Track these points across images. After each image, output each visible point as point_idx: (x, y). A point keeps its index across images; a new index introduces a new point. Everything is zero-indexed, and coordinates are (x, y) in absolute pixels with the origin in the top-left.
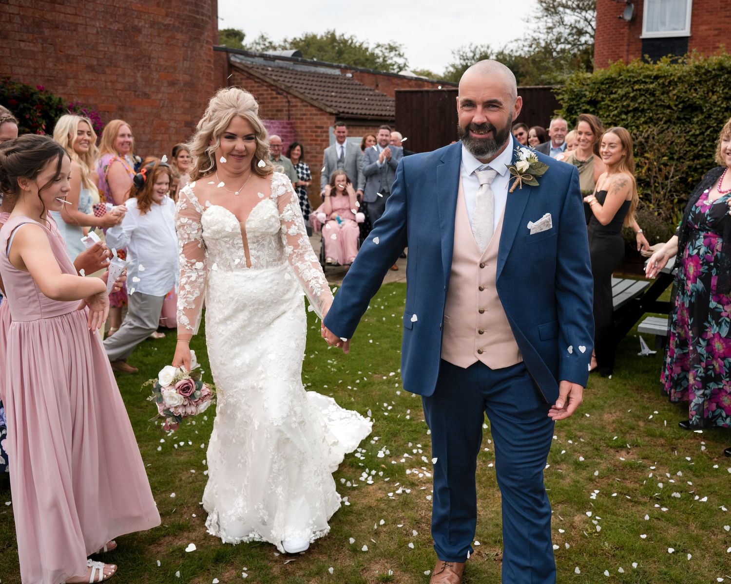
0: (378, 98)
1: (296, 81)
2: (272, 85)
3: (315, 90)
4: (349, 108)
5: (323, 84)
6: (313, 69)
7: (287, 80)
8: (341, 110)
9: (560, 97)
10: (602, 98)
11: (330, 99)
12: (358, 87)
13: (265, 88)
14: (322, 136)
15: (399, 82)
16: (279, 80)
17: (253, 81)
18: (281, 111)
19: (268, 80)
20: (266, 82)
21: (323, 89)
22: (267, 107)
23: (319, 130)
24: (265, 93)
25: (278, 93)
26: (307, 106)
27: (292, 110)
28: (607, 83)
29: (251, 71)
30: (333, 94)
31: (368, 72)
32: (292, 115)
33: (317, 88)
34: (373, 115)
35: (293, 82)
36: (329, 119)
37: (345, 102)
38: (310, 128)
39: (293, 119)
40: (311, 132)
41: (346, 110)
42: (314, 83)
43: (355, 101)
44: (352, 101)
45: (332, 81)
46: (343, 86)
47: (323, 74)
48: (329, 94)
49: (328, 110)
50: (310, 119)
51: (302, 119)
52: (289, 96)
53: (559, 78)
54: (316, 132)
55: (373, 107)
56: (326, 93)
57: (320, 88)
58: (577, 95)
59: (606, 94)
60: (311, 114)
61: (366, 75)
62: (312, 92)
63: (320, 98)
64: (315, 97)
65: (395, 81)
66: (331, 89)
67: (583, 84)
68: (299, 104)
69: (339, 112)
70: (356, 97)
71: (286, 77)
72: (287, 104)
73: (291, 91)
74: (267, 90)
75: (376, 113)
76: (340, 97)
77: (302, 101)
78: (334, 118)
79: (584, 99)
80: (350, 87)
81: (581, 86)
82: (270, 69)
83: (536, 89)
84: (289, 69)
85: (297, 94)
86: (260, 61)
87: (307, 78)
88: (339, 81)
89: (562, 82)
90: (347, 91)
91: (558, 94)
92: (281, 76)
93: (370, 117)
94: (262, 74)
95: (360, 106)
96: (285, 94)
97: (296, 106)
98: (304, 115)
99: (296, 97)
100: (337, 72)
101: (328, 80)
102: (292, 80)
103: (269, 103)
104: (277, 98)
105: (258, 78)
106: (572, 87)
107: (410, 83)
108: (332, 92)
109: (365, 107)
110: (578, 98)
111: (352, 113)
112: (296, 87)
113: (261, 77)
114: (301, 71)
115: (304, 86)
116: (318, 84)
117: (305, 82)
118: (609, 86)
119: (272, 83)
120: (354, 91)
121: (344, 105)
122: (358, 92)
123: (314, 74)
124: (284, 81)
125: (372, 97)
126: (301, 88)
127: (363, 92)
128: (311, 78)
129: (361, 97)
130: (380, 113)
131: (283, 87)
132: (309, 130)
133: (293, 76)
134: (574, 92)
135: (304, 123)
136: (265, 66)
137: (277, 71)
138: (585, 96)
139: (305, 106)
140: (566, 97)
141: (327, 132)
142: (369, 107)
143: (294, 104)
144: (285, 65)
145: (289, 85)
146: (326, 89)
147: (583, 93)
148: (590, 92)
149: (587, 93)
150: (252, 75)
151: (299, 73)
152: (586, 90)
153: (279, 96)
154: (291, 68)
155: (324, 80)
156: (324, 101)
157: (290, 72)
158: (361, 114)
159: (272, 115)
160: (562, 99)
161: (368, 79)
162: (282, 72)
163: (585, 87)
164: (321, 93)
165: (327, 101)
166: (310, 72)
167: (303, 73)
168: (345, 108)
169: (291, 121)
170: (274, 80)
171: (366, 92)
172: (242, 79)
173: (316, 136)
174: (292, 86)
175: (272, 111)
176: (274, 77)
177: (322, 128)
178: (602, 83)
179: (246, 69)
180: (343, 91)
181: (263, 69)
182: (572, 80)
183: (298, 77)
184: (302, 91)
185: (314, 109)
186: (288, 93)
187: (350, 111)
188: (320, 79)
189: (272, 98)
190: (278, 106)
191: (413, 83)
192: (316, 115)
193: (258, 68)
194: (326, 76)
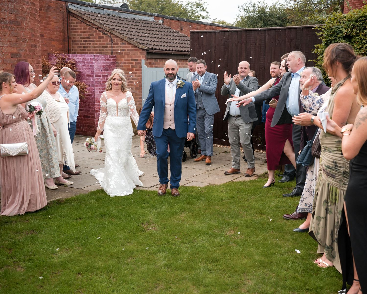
0: (181, 38)
1: (118, 25)
2: (100, 28)
3: (132, 31)
4: (157, 45)
5: (139, 28)
6: (133, 16)
7: (111, 24)
8: (150, 47)
9: (321, 33)
10: (356, 33)
11: (143, 38)
12: (166, 30)
13: (94, 30)
14: (137, 66)
15: (198, 27)
16: (105, 24)
17: (86, 24)
18: (106, 47)
19: (96, 23)
20: (95, 25)
21: (138, 31)
22: (96, 44)
23: (134, 62)
24: (94, 33)
25: (104, 34)
26: (125, 44)
27: (114, 47)
28: (361, 20)
29: (84, 17)
30: (146, 35)
31: (175, 20)
32: (115, 50)
33: (134, 30)
34: (175, 51)
35: (116, 26)
36: (141, 53)
37: (154, 41)
38: (127, 60)
39: (115, 53)
40: (128, 63)
41: (154, 47)
42: (133, 27)
43: (163, 40)
44: (160, 40)
45: (146, 25)
46: (155, 29)
47: (141, 20)
48: (143, 35)
49: (141, 46)
50: (127, 54)
51: (122, 53)
52: (112, 36)
53: (320, 19)
54: (132, 63)
55: (176, 45)
56: (140, 34)
57: (136, 30)
58: (335, 31)
59: (360, 30)
60: (128, 50)
61: (174, 21)
62: (129, 33)
63: (135, 37)
64: (131, 37)
65: (195, 26)
66: (145, 32)
67: (340, 23)
68: (119, 42)
69: (149, 48)
70: (163, 37)
71: (111, 22)
72: (111, 42)
73: (113, 32)
74: (96, 32)
75: (177, 49)
76: (152, 37)
77: (122, 40)
78: (145, 52)
79: (340, 35)
80: (160, 30)
81: (338, 24)
82: (99, 15)
83: (300, 28)
84: (114, 16)
85: (117, 34)
86: (93, 9)
87: (127, 23)
88: (152, 26)
89: (322, 22)
90: (158, 33)
91: (319, 31)
92: (107, 21)
93: (173, 52)
94: (92, 19)
95: (166, 44)
96: (109, 35)
97: (117, 44)
98: (123, 50)
99: (117, 37)
100: (152, 19)
101: (143, 25)
102: (115, 24)
103: (97, 41)
104: (103, 37)
105: (90, 22)
106: (331, 25)
107: (206, 28)
108: (146, 33)
109: (169, 45)
110: (336, 34)
111: (159, 49)
112: (118, 29)
113: (92, 21)
114: (124, 18)
115: (124, 29)
116: (136, 27)
117: (125, 26)
118: (362, 23)
119: (99, 26)
120: (163, 33)
121: (153, 43)
122: (166, 34)
123: (133, 20)
124: (109, 25)
125: (176, 38)
126: (122, 30)
127: (169, 34)
128: (131, 23)
129: (167, 37)
130: (180, 49)
131: (107, 29)
132: (127, 62)
133: (117, 21)
134: (332, 29)
135: (123, 57)
136: (95, 13)
137: (105, 17)
138: (341, 32)
139: (123, 43)
140: (325, 34)
141: (140, 63)
142: (173, 45)
143: (116, 42)
144: (111, 13)
145: (112, 27)
146: (141, 31)
147: (340, 30)
148: (345, 29)
149: (344, 30)
150: (85, 20)
151: (122, 19)
152: (342, 27)
153: (105, 36)
154: (116, 15)
155: (141, 24)
156: (138, 40)
157: (115, 18)
158: (166, 50)
159: (100, 50)
160: (322, 35)
161: (175, 25)
162: (109, 18)
163: (342, 25)
164: (137, 34)
165: (141, 40)
166: (130, 18)
167: (124, 19)
168: (154, 45)
169: (113, 55)
170: (101, 24)
171: (172, 34)
172: (77, 23)
173: (132, 66)
174: (114, 28)
175: (99, 47)
176: (101, 22)
177: (136, 60)
178: (357, 21)
179: (80, 15)
180: (154, 33)
181: (93, 15)
182: (330, 19)
183: (121, 22)
184: (122, 32)
185: (130, 46)
186: (111, 34)
187: (158, 48)
188: (137, 24)
189: (99, 38)
190: (104, 44)
191: (208, 27)
192: (132, 50)
193: (89, 15)
194: (142, 22)
